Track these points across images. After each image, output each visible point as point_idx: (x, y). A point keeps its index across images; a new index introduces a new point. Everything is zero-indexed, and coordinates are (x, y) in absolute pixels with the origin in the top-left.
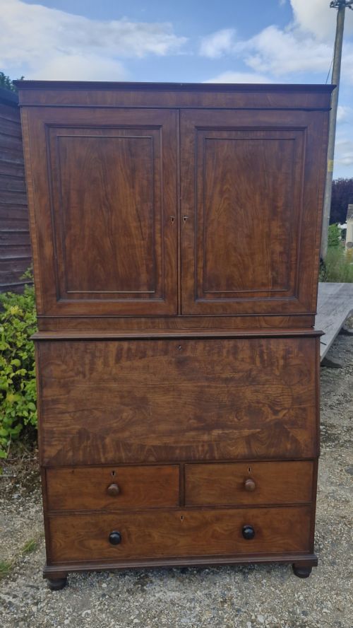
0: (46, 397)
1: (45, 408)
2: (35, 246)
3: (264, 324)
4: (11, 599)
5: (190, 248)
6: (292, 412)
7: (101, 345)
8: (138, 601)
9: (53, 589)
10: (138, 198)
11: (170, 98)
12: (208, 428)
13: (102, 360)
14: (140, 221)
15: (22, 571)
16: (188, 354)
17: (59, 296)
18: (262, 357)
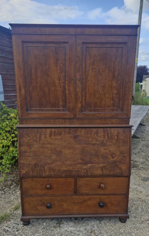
0: (22, 150)
1: (21, 154)
2: (18, 90)
3: (109, 122)
4: (8, 229)
5: (79, 91)
6: (120, 158)
7: (44, 130)
8: (57, 231)
9: (24, 225)
10: (59, 71)
11: (72, 31)
12: (86, 163)
13: (44, 136)
14: (59, 80)
15: (13, 217)
16: (78, 134)
17: (27, 110)
18: (108, 135)
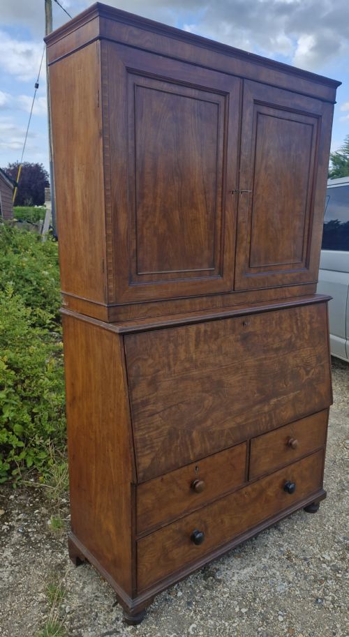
0: (136, 399)
1: (136, 413)
2: (109, 219)
5: (244, 222)
6: (317, 371)
7: (182, 330)
11: (236, 66)
13: (183, 347)
14: (205, 193)
16: (251, 329)
17: (130, 279)
18: (297, 324)
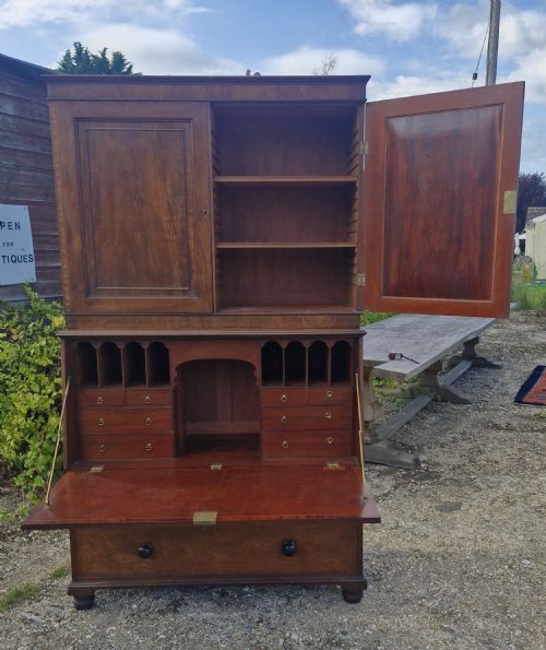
8: (168, 620)
9: (79, 608)
10: (169, 191)
11: (201, 91)
14: (172, 215)
15: (48, 593)
17: (88, 293)
